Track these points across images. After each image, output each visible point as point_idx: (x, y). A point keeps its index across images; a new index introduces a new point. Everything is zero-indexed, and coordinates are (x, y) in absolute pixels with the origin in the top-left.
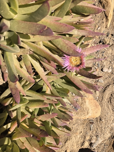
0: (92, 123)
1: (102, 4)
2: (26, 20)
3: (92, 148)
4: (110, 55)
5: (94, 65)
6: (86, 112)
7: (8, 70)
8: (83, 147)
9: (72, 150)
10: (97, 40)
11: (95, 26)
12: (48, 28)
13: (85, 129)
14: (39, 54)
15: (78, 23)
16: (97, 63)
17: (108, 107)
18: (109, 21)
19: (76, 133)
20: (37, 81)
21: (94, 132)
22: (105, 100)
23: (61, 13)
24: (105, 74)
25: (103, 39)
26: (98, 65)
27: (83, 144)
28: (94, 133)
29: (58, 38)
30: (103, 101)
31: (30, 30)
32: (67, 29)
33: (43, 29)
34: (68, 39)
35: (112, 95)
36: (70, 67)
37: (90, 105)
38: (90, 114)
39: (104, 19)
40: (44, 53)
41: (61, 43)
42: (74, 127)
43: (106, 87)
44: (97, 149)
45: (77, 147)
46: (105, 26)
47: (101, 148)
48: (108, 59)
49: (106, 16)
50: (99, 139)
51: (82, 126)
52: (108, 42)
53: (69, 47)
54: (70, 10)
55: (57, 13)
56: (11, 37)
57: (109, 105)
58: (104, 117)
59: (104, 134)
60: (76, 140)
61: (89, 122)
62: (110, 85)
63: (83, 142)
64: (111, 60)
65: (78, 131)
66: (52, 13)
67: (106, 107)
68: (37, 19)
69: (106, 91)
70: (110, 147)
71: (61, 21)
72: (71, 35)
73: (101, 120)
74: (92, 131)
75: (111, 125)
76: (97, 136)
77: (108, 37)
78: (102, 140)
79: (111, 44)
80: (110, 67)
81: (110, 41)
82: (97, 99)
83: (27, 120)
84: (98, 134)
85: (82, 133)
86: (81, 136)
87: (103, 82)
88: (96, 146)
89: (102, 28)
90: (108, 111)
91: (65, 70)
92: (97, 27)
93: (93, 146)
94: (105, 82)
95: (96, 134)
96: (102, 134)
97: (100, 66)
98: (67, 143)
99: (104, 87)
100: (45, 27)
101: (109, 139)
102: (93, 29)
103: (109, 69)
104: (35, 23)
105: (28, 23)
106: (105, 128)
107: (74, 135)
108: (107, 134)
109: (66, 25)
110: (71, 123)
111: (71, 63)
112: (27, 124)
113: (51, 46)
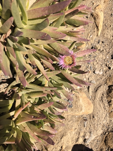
0: (86, 120)
1: (94, 16)
2: (32, 29)
3: (86, 144)
4: (101, 59)
5: (87, 67)
6: (80, 108)
7: (18, 63)
8: (77, 143)
9: (68, 146)
10: (90, 46)
11: (88, 35)
12: (48, 35)
13: (80, 126)
14: (41, 53)
15: (70, 32)
16: (89, 66)
17: (100, 106)
18: (99, 31)
19: (71, 129)
20: (38, 78)
21: (88, 128)
22: (98, 99)
23: (57, 24)
24: (97, 75)
25: (94, 45)
26: (90, 67)
27: (77, 140)
28: (88, 130)
29: (55, 42)
30: (95, 100)
31: (35, 36)
32: (61, 36)
33: (44, 35)
34: (62, 44)
35: (104, 94)
36: (64, 65)
37: (83, 102)
38: (83, 111)
39: (95, 29)
40: (45, 52)
41: (57, 46)
42: (69, 123)
43: (98, 88)
44: (90, 145)
45: (72, 143)
46: (96, 35)
47: (94, 144)
48: (99, 63)
49: (97, 26)
50: (92, 135)
51: (76, 123)
52: (99, 48)
53: (63, 49)
54: (65, 22)
55: (54, 24)
56: (21, 41)
57: (101, 104)
58: (97, 115)
59: (96, 131)
60: (71, 136)
61: (83, 120)
62: (102, 86)
63: (78, 138)
64: (102, 64)
65: (73, 128)
66: (51, 24)
67: (98, 106)
68: (41, 28)
69: (98, 91)
70: (102, 142)
71: (58, 30)
72: (65, 41)
73: (93, 117)
74: (86, 127)
75: (103, 122)
76: (90, 132)
77: (99, 44)
78: (95, 137)
79: (101, 50)
80: (101, 70)
81: (100, 48)
82: (90, 98)
83: (29, 108)
84: (91, 131)
85: (77, 129)
86: (76, 132)
87: (95, 83)
88: (90, 142)
89: (94, 36)
90: (100, 109)
91: (60, 67)
92: (90, 35)
93: (86, 142)
94: (97, 83)
95: (89, 131)
96: (95, 131)
97: (92, 69)
98: (62, 139)
99: (97, 88)
100: (46, 34)
101: (102, 135)
102: (86, 37)
103: (100, 71)
104: (39, 32)
105: (34, 31)
106: (97, 125)
107: (70, 131)
108: (100, 131)
109: (61, 33)
110: (67, 120)
111: (65, 62)
112: (28, 111)
113: (50, 49)
